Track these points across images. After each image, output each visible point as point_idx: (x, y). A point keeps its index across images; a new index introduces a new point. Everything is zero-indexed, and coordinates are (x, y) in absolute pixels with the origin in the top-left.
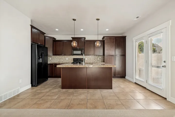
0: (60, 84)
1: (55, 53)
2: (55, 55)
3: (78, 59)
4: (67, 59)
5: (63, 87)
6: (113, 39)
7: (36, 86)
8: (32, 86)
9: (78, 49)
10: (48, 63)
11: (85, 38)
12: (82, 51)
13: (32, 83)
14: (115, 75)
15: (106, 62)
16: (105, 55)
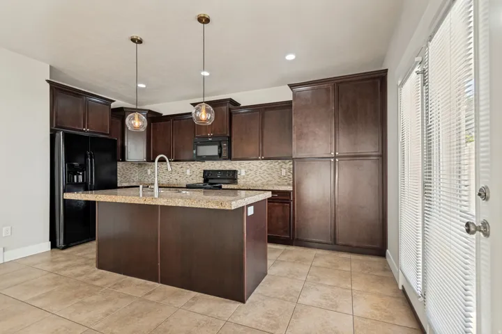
4: (188, 172)
6: (328, 90)
9: (211, 141)
12: (220, 147)
14: (335, 239)
15: (299, 183)
16: (294, 157)
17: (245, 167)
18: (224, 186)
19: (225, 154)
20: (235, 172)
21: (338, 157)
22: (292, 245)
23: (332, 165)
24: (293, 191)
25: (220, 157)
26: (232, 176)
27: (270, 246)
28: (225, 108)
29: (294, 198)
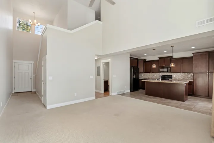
0: (145, 93)
1: (146, 71)
2: (145, 72)
3: (165, 75)
4: (155, 75)
5: (146, 94)
6: (206, 54)
7: (133, 92)
8: (130, 91)
9: (164, 68)
10: (140, 78)
11: (172, 57)
12: (168, 69)
13: (130, 90)
14: (208, 95)
15: (195, 80)
16: (194, 72)
17: (175, 74)
18: (170, 80)
19: (169, 71)
20: (171, 76)
21: (209, 73)
22: (193, 96)
23: (207, 75)
24: (194, 82)
25: (168, 72)
26: (171, 77)
27: (188, 96)
28: (169, 59)
29: (194, 83)
